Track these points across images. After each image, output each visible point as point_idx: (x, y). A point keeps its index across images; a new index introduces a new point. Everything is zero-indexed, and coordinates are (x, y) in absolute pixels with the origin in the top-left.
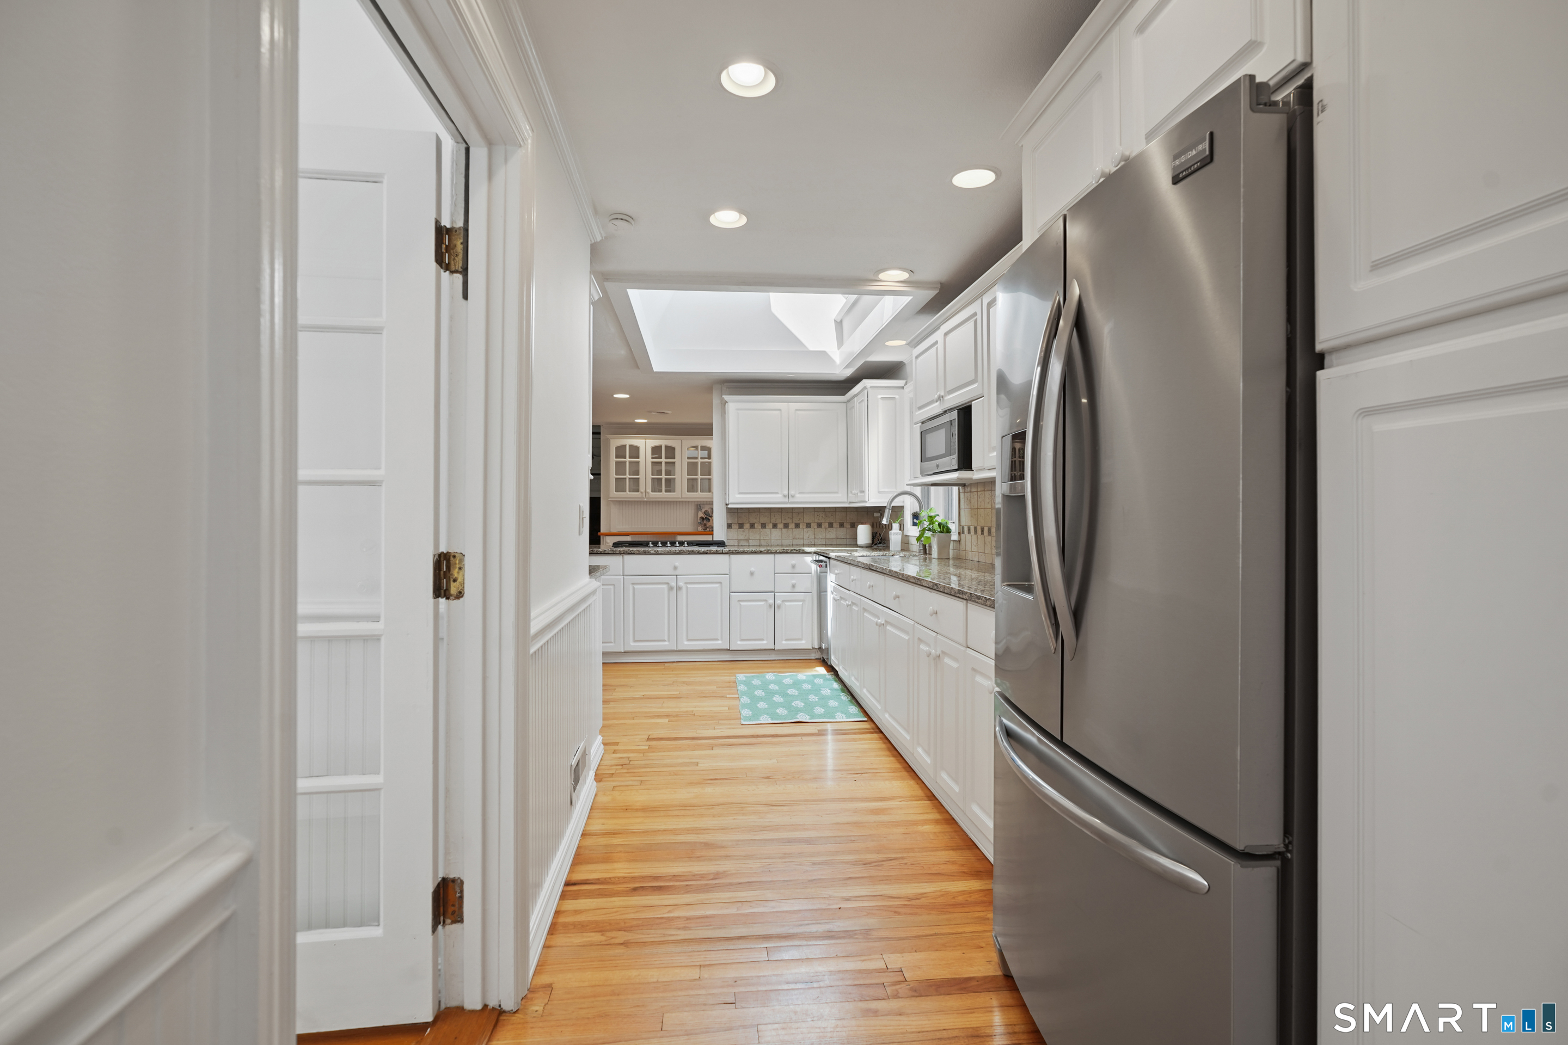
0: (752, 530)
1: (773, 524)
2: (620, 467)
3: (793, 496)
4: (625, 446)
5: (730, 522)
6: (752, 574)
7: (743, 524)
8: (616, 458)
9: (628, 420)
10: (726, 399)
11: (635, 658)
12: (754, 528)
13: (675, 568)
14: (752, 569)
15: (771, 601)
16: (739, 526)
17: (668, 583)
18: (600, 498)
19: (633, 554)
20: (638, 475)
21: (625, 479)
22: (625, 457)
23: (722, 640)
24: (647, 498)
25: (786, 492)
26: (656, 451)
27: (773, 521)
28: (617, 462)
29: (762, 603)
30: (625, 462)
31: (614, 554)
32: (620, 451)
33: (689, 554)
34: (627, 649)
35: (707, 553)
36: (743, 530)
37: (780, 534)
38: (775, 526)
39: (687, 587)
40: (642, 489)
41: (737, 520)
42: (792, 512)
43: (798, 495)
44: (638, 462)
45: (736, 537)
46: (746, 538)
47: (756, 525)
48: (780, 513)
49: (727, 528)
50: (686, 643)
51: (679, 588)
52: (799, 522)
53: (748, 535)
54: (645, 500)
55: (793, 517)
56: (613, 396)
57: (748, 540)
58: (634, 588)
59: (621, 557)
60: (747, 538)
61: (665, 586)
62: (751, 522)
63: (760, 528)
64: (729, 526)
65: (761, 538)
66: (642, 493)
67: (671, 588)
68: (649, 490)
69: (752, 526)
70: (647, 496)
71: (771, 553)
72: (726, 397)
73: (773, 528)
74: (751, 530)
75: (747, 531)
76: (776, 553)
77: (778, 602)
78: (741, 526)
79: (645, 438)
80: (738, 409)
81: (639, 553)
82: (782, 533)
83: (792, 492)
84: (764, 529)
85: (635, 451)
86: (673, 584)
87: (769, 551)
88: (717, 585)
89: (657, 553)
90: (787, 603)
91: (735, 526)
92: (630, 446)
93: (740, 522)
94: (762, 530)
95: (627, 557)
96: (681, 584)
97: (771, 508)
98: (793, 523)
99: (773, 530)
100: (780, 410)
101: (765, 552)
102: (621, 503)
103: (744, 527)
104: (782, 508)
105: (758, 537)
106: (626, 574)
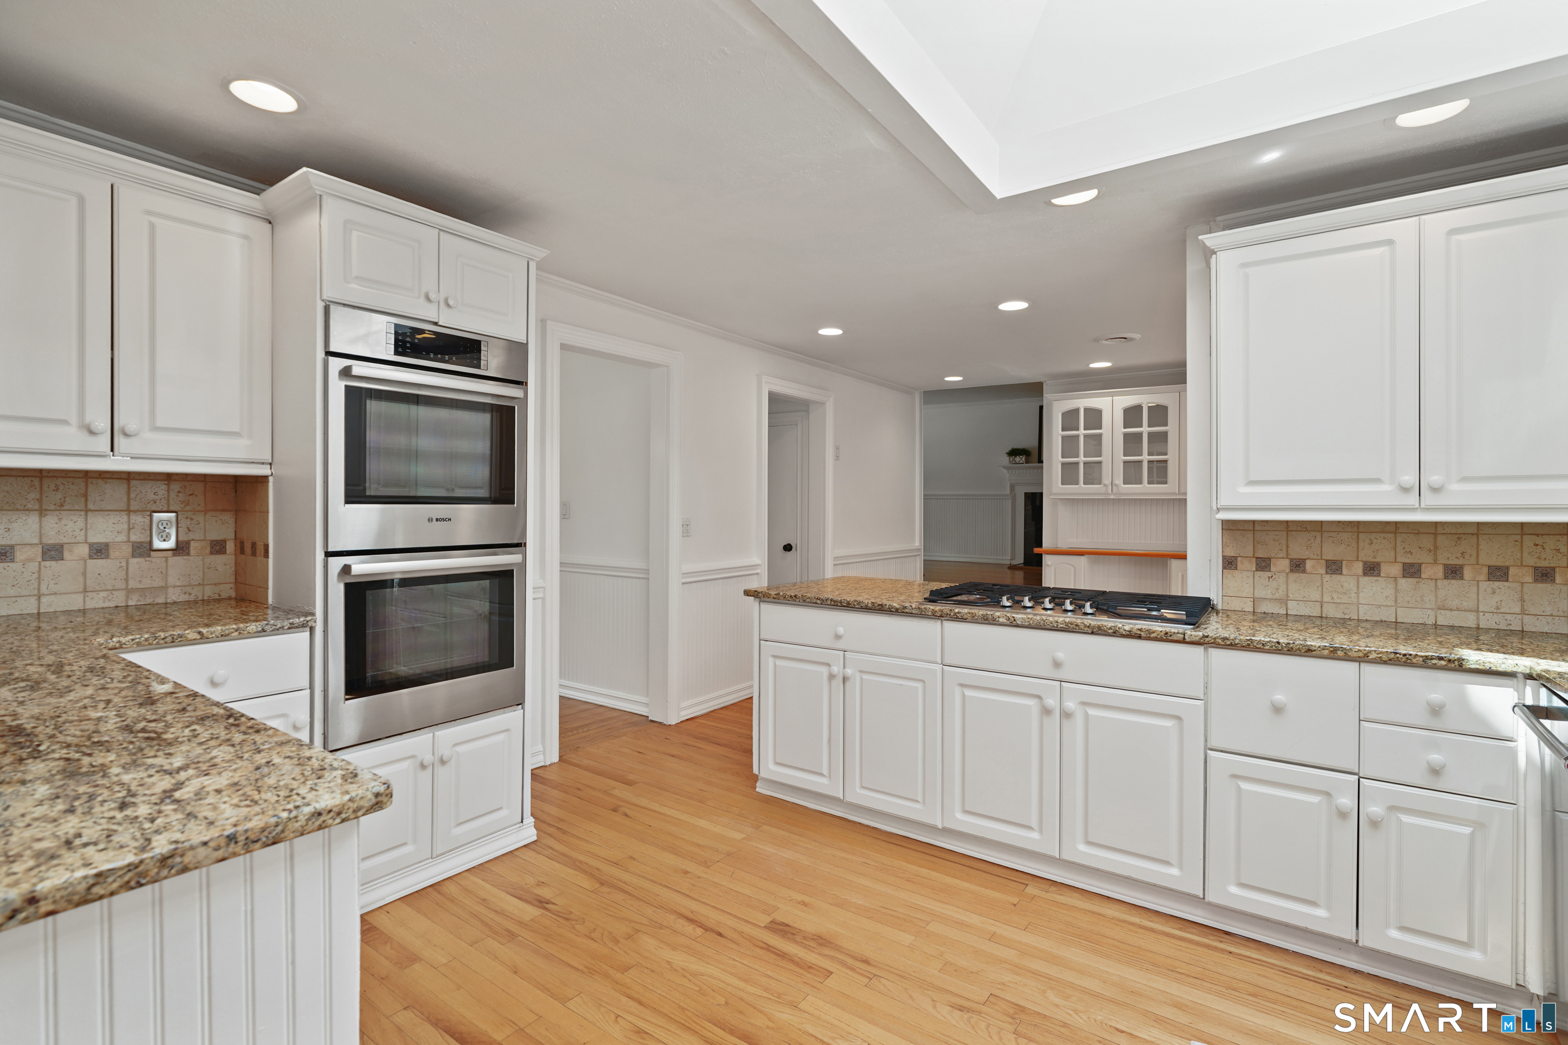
0: (1296, 575)
1: (1365, 563)
2: (1069, 445)
3: (1435, 490)
4: (1077, 411)
5: (1230, 552)
6: (1278, 710)
7: (1269, 559)
8: (1063, 430)
9: (1075, 366)
10: (1208, 243)
11: (967, 846)
12: (1304, 571)
13: (1057, 664)
14: (1279, 697)
15: (1347, 801)
16: (1257, 564)
17: (1039, 697)
18: (1041, 494)
19: (963, 619)
20: (1101, 456)
21: (1077, 463)
22: (1078, 429)
23: (1181, 868)
24: (1115, 494)
25: (1409, 478)
26: (1132, 415)
27: (1367, 554)
28: (1063, 437)
29: (1314, 799)
30: (1078, 436)
31: (921, 614)
32: (1070, 419)
33: (1092, 633)
34: (947, 825)
35: (1139, 637)
36: (1269, 574)
37: (1390, 591)
38: (1372, 569)
39: (1087, 716)
40: (1106, 480)
41: (1251, 548)
42: (1435, 534)
43: (1455, 487)
44: (1100, 436)
45: (1247, 591)
46: (1277, 596)
47: (1309, 564)
48: (1391, 536)
49: (1224, 568)
50: (1082, 847)
51: (1066, 715)
52: (1460, 562)
53: (1283, 587)
54: (1112, 497)
55: (1436, 548)
56: (997, 308)
57: (1284, 601)
58: (964, 695)
59: (939, 623)
60: (1281, 594)
61: (1032, 702)
62: (1294, 555)
63: (1324, 572)
64: (1229, 563)
65: (1327, 598)
66: (1105, 485)
67: (1046, 711)
68: (1119, 480)
69: (1298, 566)
70: (1115, 491)
71: (1347, 658)
72: (1210, 240)
73: (1365, 574)
74: (1293, 576)
75: (1282, 578)
76: (1364, 658)
77: (1372, 809)
78: (1263, 564)
79: (1112, 395)
80: (1244, 265)
81: (974, 620)
82: (1397, 590)
83: (1432, 478)
84: (1336, 577)
85: (1094, 417)
86: (1051, 702)
87: (1340, 653)
88: (1169, 723)
89: (1013, 624)
90: (1405, 818)
91: (1247, 566)
92: (1086, 410)
93: (1260, 554)
94: (1327, 578)
95: (950, 626)
96: (1070, 705)
97: (1359, 523)
98: (1435, 562)
99: (1365, 580)
100: (1390, 242)
101: (1326, 652)
102: (1074, 502)
103: (1273, 569)
104: (1396, 524)
105: (1316, 595)
106: (947, 661)
